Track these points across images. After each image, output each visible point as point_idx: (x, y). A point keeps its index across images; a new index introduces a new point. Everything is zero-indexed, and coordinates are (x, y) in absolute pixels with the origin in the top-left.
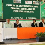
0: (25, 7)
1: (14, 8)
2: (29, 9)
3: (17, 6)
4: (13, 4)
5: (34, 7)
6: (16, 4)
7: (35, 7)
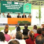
0: (14, 6)
1: (8, 7)
2: (16, 7)
3: (9, 5)
4: (7, 4)
5: (19, 6)
6: (8, 4)
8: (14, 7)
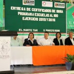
0: (41, 12)
2: (47, 15)
5: (56, 11)
7: (58, 11)
8: (42, 15)
